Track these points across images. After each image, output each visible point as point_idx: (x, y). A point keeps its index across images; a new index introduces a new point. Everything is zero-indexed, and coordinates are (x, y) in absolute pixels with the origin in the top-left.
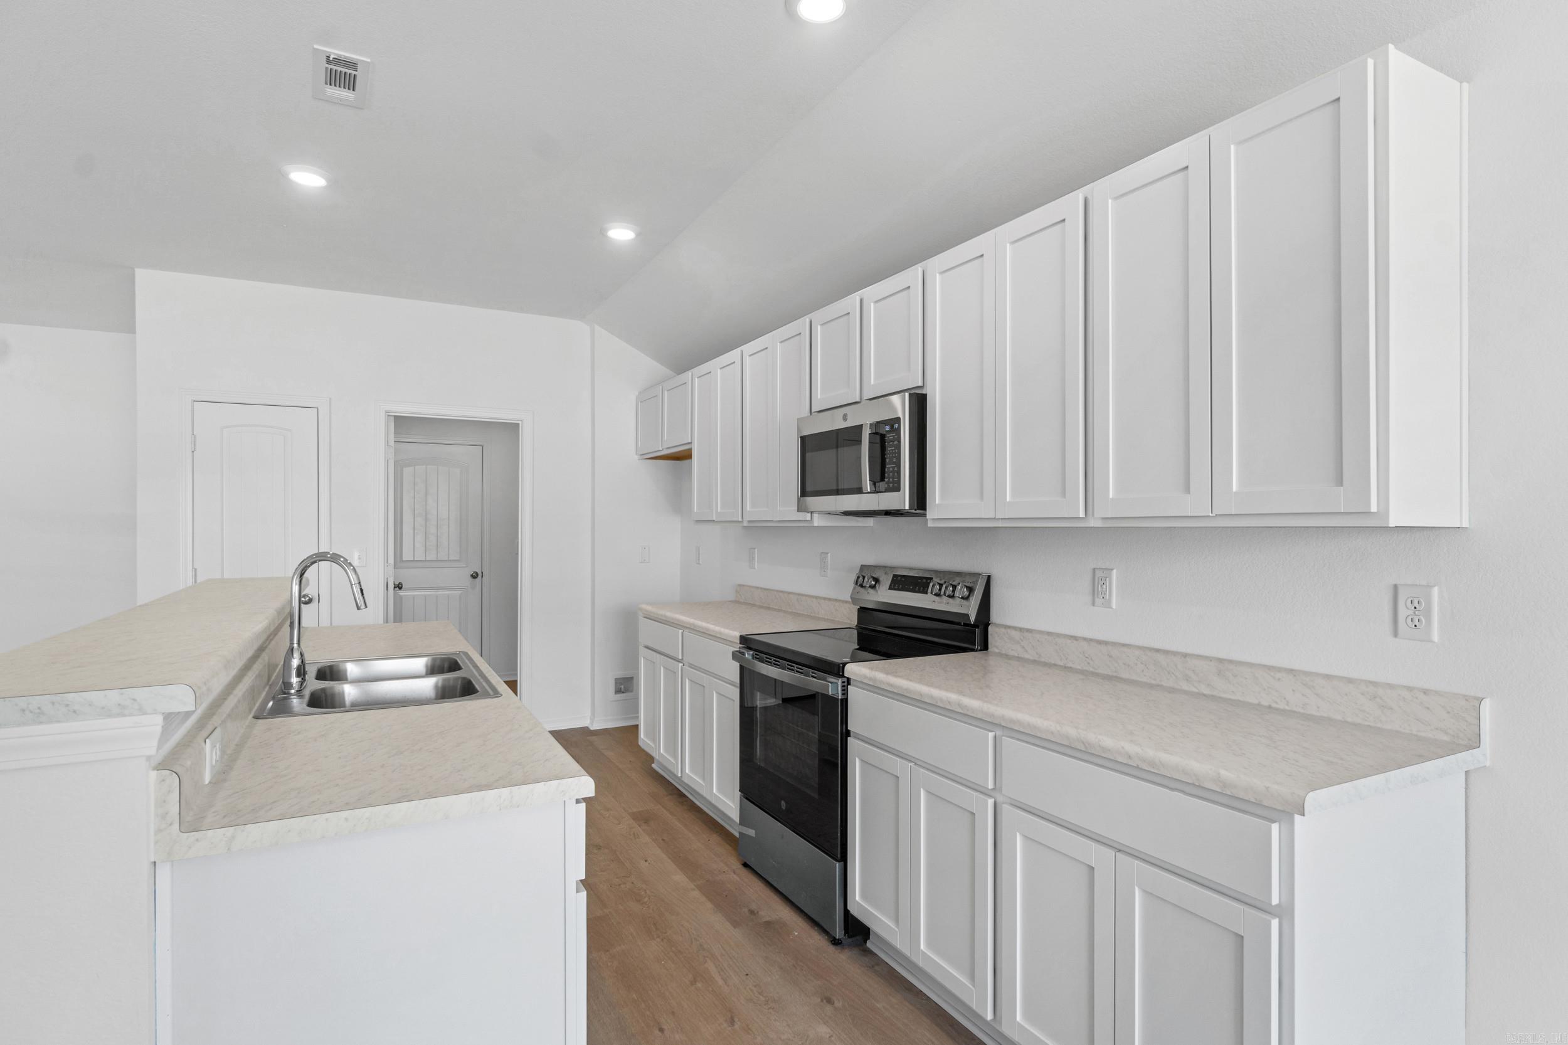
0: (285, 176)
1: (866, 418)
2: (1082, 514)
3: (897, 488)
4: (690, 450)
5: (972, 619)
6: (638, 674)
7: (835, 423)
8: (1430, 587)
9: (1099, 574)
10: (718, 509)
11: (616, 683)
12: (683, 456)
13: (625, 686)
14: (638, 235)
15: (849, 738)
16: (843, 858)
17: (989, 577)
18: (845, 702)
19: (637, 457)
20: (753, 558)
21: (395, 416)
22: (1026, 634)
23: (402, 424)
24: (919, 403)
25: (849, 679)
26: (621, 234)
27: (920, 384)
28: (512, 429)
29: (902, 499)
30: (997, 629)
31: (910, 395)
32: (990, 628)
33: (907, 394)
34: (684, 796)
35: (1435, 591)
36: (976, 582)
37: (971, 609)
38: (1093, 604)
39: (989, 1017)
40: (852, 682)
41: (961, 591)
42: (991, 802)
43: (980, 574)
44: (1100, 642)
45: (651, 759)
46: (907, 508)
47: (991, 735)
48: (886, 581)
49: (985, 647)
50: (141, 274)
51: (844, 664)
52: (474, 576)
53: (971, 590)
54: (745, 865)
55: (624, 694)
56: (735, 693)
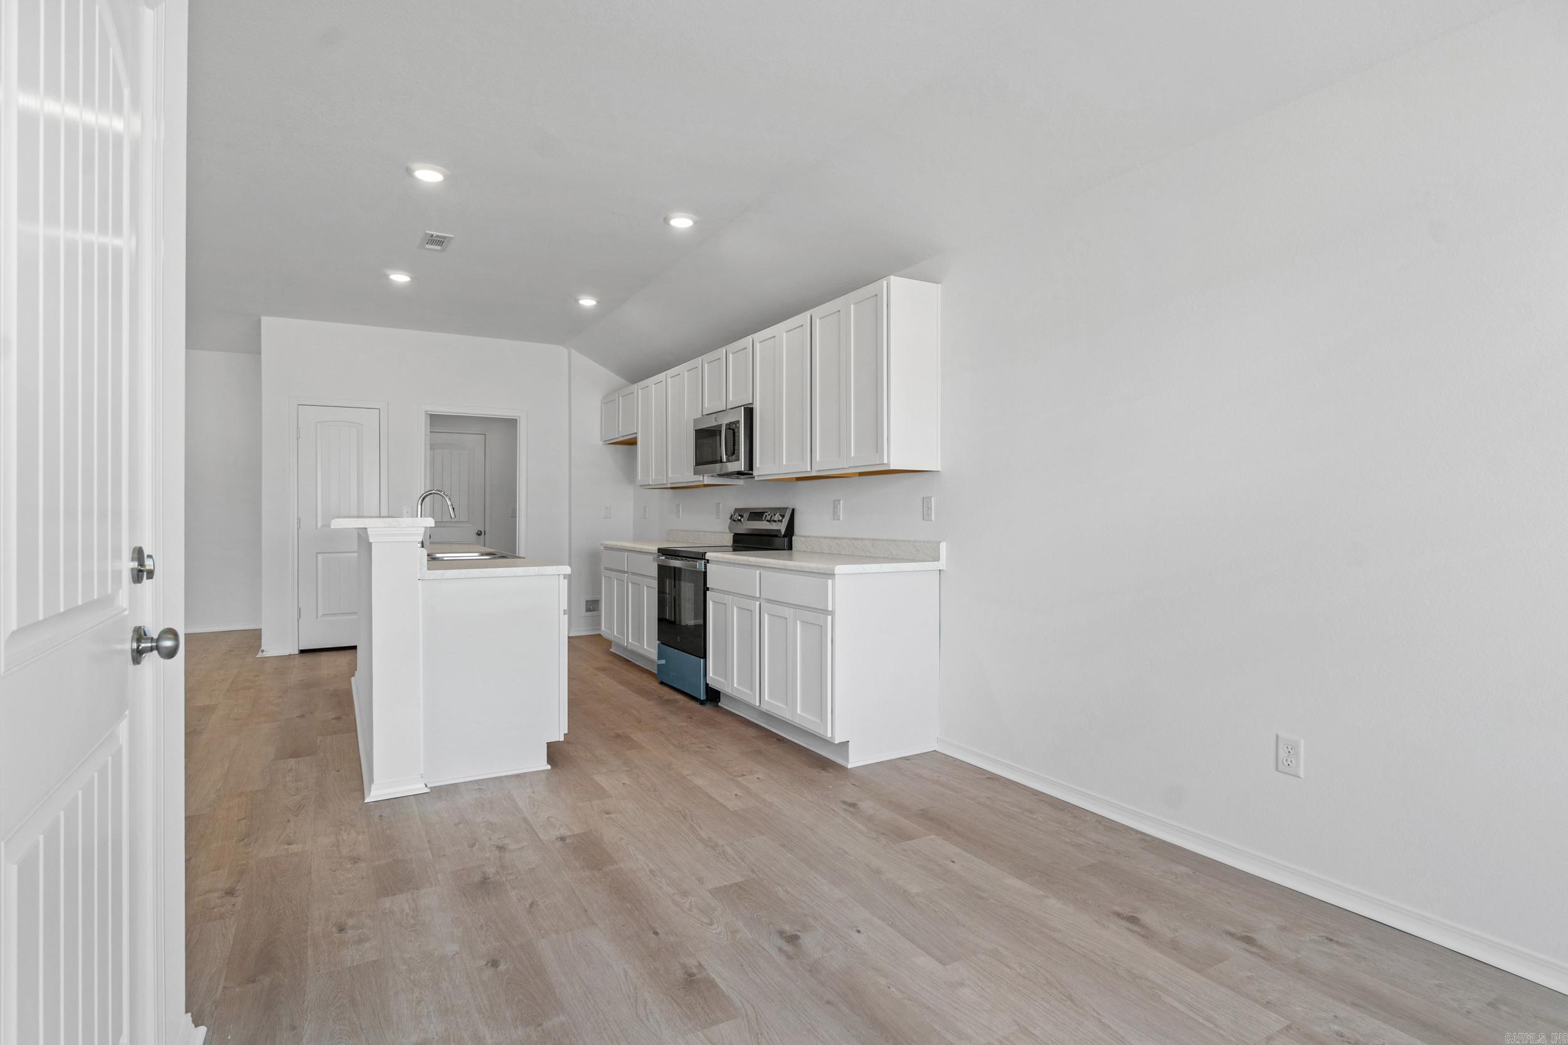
0: (386, 277)
1: (725, 420)
2: (809, 469)
3: (738, 459)
4: (636, 438)
5: (783, 532)
6: (601, 598)
7: (711, 423)
8: (931, 497)
9: (836, 502)
10: (653, 478)
11: (586, 605)
12: (632, 442)
13: (593, 606)
14: (598, 302)
15: (707, 592)
16: (705, 657)
17: (793, 509)
18: (705, 573)
19: (601, 443)
20: (679, 511)
21: (430, 414)
22: (808, 539)
23: (435, 420)
24: (749, 412)
25: (708, 560)
26: (588, 302)
27: (751, 402)
28: (511, 424)
29: (741, 465)
30: (798, 538)
31: (744, 408)
32: (793, 538)
33: (743, 408)
34: (630, 661)
35: (933, 498)
36: (785, 512)
37: (782, 527)
38: (834, 519)
39: (758, 704)
40: (710, 562)
41: (777, 517)
42: (758, 603)
43: (787, 508)
44: (835, 538)
45: (609, 643)
46: (743, 470)
47: (758, 572)
48: (746, 515)
49: (790, 548)
50: (265, 321)
51: (705, 553)
52: (479, 534)
53: (783, 516)
54: (662, 683)
55: (593, 612)
56: (655, 583)
